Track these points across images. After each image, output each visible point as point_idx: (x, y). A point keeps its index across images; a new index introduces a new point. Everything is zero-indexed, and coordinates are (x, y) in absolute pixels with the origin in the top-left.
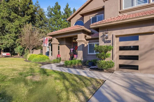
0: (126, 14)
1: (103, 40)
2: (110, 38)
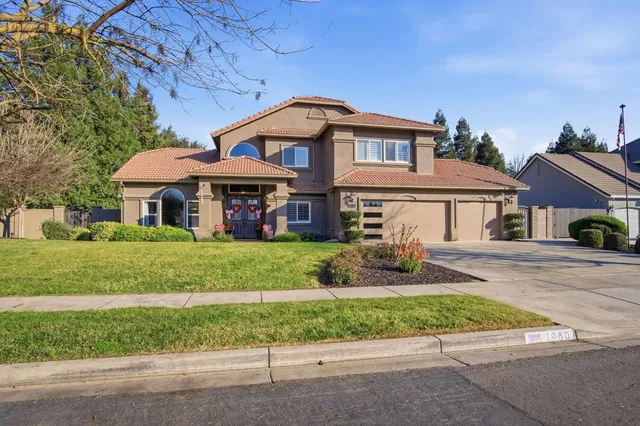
1: (346, 203)
2: (355, 201)
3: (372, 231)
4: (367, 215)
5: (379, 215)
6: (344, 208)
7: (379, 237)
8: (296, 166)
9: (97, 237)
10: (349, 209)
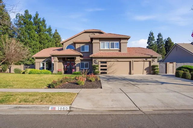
0: (102, 51)
1: (95, 62)
2: (97, 62)
3: (103, 71)
4: (101, 66)
5: (106, 66)
6: (94, 64)
7: (106, 73)
8: (85, 51)
9: (25, 73)
10: (95, 64)
